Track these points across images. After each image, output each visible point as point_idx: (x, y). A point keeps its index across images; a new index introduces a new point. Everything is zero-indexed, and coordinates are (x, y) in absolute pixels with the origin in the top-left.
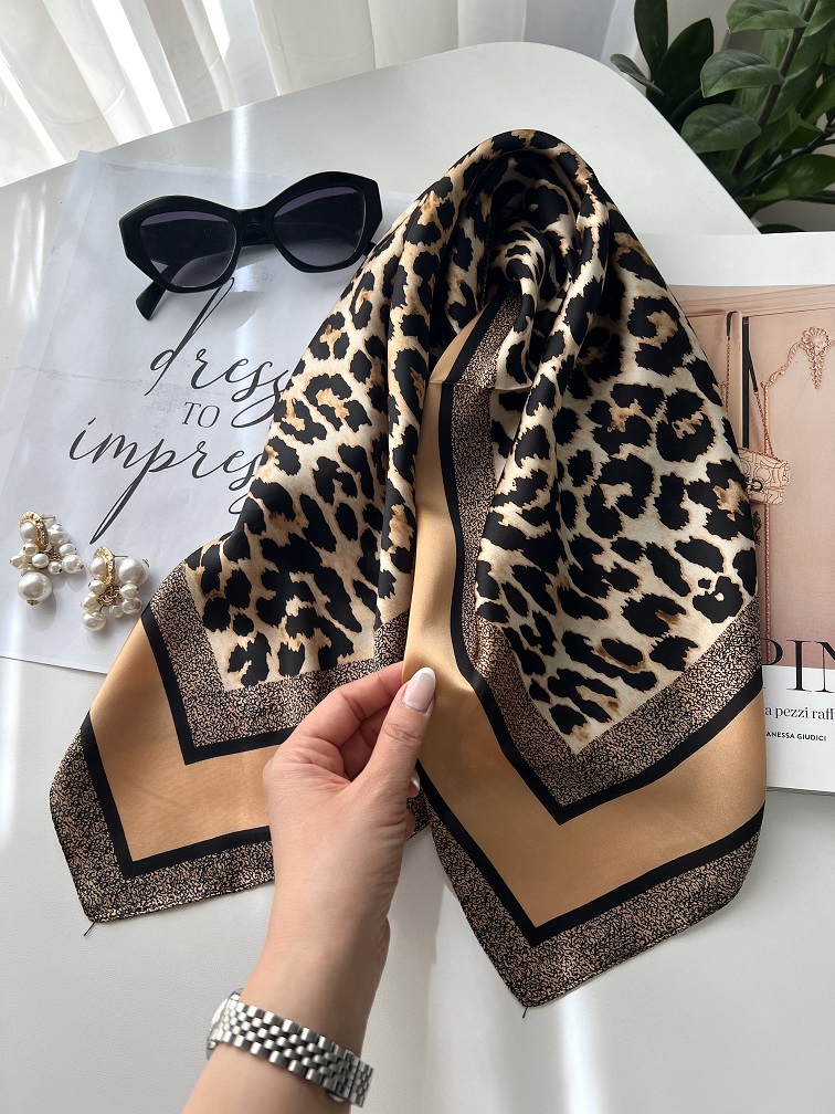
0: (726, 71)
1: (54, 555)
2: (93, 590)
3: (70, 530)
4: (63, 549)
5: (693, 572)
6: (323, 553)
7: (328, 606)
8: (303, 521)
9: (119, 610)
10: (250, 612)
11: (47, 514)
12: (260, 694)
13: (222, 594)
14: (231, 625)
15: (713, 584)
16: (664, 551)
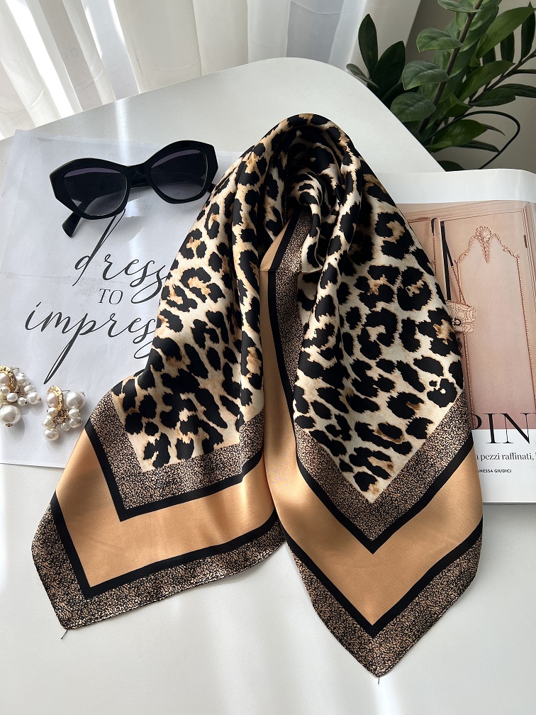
0: (416, 75)
1: (21, 393)
2: (50, 414)
3: (30, 376)
4: (26, 389)
5: (425, 377)
6: (200, 379)
7: (205, 413)
8: (187, 361)
9: (68, 426)
10: (156, 421)
11: (14, 366)
12: (166, 472)
13: (137, 410)
14: (144, 429)
15: (438, 384)
16: (407, 365)
